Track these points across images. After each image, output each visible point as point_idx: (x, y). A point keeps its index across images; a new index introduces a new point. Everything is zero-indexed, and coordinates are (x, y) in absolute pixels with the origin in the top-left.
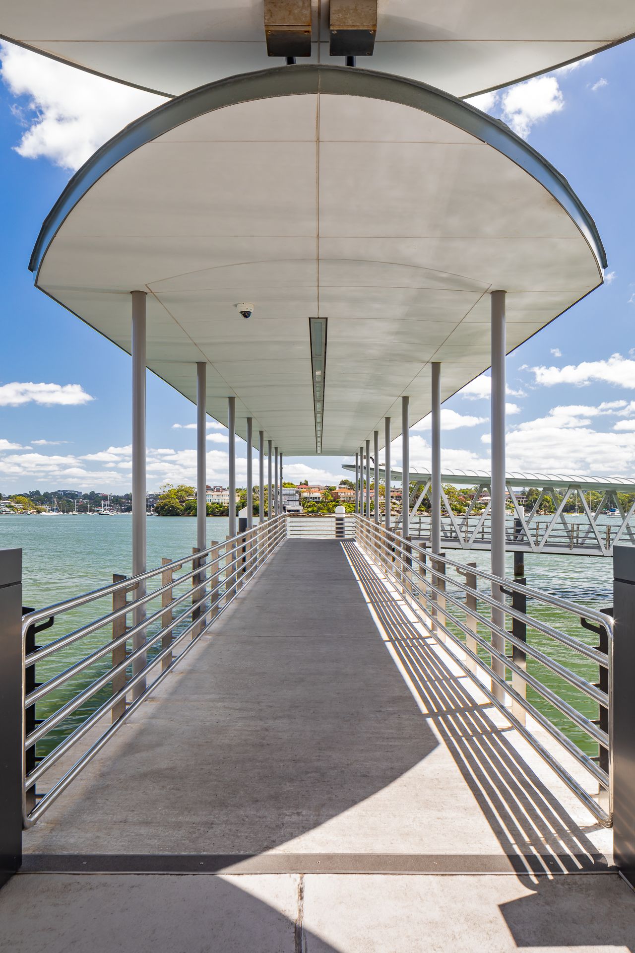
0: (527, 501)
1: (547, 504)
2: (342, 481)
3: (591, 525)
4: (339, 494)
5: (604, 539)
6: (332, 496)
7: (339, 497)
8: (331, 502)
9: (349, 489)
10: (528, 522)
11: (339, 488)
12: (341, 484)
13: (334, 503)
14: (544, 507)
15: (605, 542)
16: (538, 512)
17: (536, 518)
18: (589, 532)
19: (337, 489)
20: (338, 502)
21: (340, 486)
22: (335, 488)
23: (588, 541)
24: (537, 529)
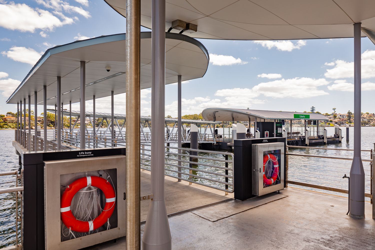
0: (97, 123)
1: (105, 124)
2: (8, 113)
3: (120, 131)
4: (7, 119)
5: (124, 137)
6: (3, 120)
7: (7, 120)
8: (2, 122)
9: (12, 116)
10: (97, 131)
11: (6, 116)
12: (7, 114)
13: (4, 123)
14: (104, 125)
15: (125, 138)
16: (101, 127)
17: (101, 129)
18: (119, 134)
19: (5, 116)
20: (6, 123)
21: (7, 115)
22: (4, 116)
23: (119, 138)
24: (101, 133)
